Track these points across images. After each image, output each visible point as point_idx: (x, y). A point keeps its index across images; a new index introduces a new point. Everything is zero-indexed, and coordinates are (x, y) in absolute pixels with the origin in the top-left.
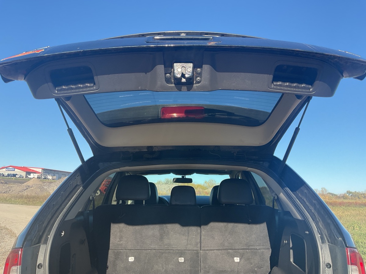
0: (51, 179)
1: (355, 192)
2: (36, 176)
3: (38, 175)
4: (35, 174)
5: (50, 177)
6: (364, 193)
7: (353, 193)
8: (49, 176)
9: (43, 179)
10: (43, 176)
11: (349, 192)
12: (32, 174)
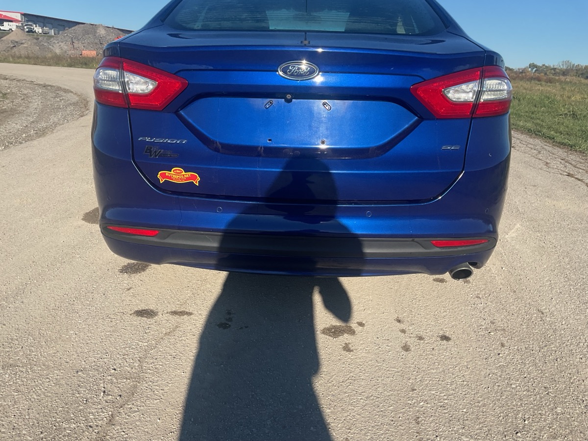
0: (41, 32)
1: (544, 65)
2: (13, 26)
3: (17, 24)
4: (10, 23)
5: (38, 29)
6: (556, 67)
7: (539, 66)
8: (36, 27)
9: (27, 32)
10: (25, 27)
11: (532, 66)
12: (5, 24)
